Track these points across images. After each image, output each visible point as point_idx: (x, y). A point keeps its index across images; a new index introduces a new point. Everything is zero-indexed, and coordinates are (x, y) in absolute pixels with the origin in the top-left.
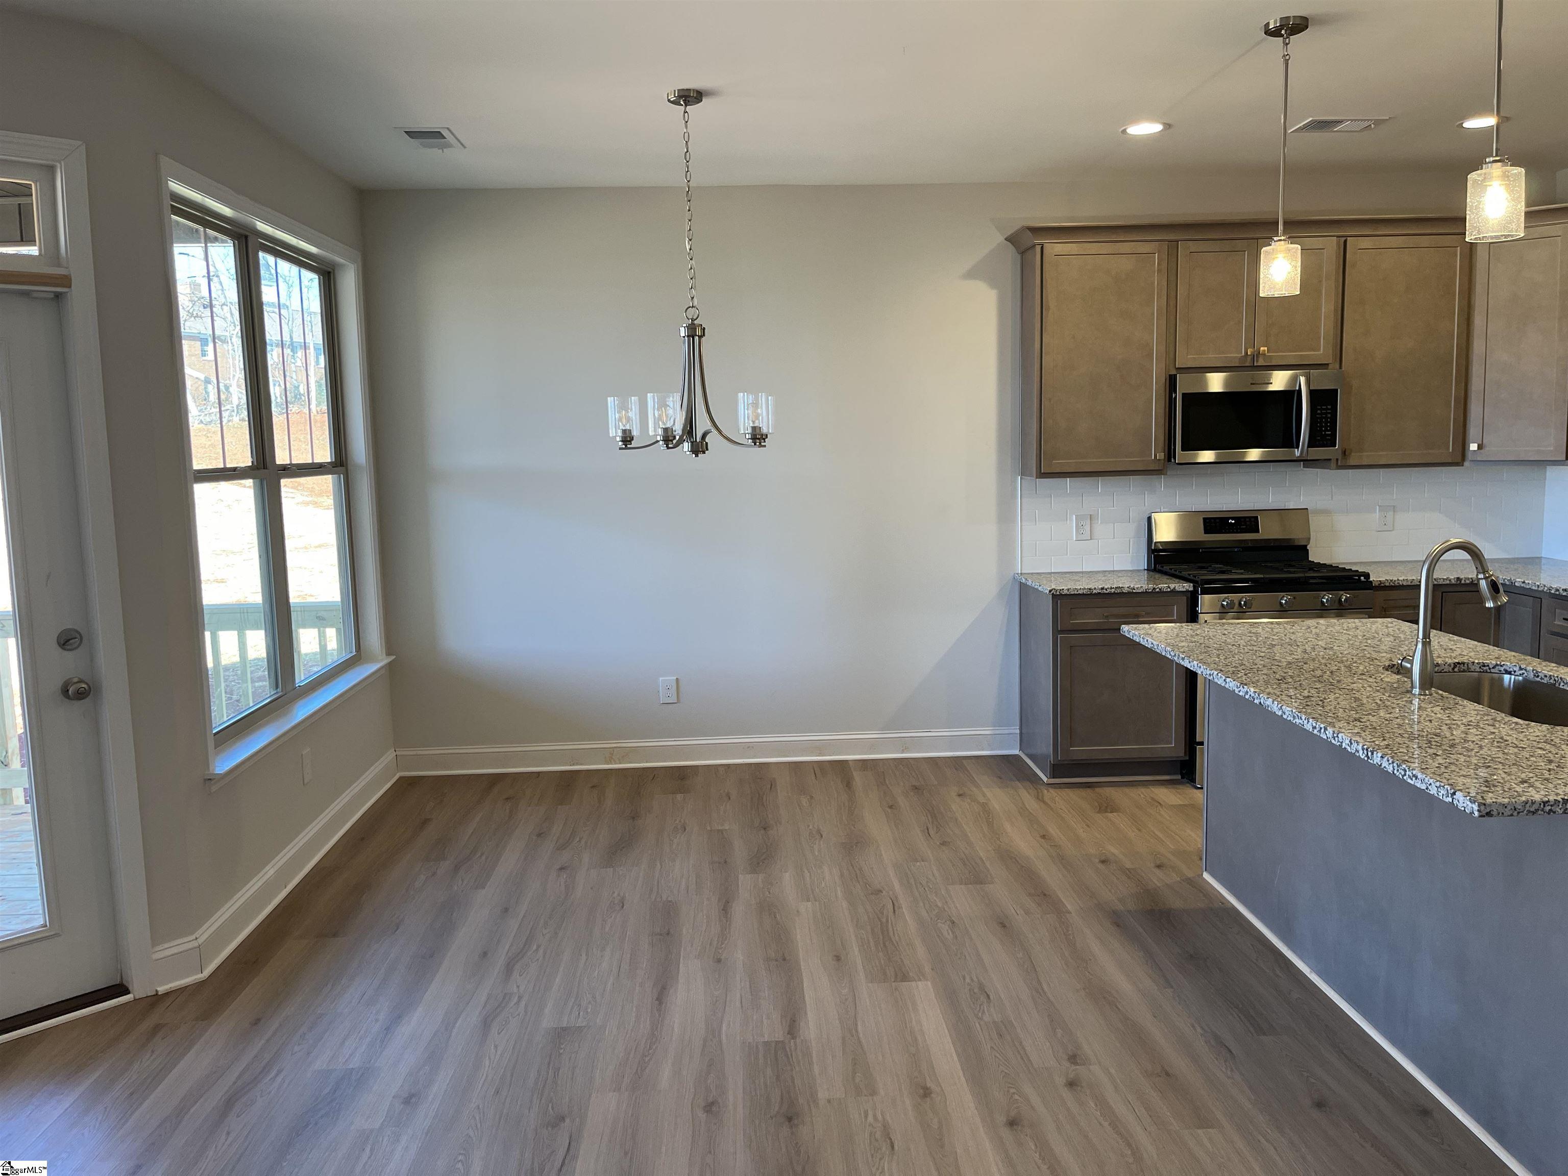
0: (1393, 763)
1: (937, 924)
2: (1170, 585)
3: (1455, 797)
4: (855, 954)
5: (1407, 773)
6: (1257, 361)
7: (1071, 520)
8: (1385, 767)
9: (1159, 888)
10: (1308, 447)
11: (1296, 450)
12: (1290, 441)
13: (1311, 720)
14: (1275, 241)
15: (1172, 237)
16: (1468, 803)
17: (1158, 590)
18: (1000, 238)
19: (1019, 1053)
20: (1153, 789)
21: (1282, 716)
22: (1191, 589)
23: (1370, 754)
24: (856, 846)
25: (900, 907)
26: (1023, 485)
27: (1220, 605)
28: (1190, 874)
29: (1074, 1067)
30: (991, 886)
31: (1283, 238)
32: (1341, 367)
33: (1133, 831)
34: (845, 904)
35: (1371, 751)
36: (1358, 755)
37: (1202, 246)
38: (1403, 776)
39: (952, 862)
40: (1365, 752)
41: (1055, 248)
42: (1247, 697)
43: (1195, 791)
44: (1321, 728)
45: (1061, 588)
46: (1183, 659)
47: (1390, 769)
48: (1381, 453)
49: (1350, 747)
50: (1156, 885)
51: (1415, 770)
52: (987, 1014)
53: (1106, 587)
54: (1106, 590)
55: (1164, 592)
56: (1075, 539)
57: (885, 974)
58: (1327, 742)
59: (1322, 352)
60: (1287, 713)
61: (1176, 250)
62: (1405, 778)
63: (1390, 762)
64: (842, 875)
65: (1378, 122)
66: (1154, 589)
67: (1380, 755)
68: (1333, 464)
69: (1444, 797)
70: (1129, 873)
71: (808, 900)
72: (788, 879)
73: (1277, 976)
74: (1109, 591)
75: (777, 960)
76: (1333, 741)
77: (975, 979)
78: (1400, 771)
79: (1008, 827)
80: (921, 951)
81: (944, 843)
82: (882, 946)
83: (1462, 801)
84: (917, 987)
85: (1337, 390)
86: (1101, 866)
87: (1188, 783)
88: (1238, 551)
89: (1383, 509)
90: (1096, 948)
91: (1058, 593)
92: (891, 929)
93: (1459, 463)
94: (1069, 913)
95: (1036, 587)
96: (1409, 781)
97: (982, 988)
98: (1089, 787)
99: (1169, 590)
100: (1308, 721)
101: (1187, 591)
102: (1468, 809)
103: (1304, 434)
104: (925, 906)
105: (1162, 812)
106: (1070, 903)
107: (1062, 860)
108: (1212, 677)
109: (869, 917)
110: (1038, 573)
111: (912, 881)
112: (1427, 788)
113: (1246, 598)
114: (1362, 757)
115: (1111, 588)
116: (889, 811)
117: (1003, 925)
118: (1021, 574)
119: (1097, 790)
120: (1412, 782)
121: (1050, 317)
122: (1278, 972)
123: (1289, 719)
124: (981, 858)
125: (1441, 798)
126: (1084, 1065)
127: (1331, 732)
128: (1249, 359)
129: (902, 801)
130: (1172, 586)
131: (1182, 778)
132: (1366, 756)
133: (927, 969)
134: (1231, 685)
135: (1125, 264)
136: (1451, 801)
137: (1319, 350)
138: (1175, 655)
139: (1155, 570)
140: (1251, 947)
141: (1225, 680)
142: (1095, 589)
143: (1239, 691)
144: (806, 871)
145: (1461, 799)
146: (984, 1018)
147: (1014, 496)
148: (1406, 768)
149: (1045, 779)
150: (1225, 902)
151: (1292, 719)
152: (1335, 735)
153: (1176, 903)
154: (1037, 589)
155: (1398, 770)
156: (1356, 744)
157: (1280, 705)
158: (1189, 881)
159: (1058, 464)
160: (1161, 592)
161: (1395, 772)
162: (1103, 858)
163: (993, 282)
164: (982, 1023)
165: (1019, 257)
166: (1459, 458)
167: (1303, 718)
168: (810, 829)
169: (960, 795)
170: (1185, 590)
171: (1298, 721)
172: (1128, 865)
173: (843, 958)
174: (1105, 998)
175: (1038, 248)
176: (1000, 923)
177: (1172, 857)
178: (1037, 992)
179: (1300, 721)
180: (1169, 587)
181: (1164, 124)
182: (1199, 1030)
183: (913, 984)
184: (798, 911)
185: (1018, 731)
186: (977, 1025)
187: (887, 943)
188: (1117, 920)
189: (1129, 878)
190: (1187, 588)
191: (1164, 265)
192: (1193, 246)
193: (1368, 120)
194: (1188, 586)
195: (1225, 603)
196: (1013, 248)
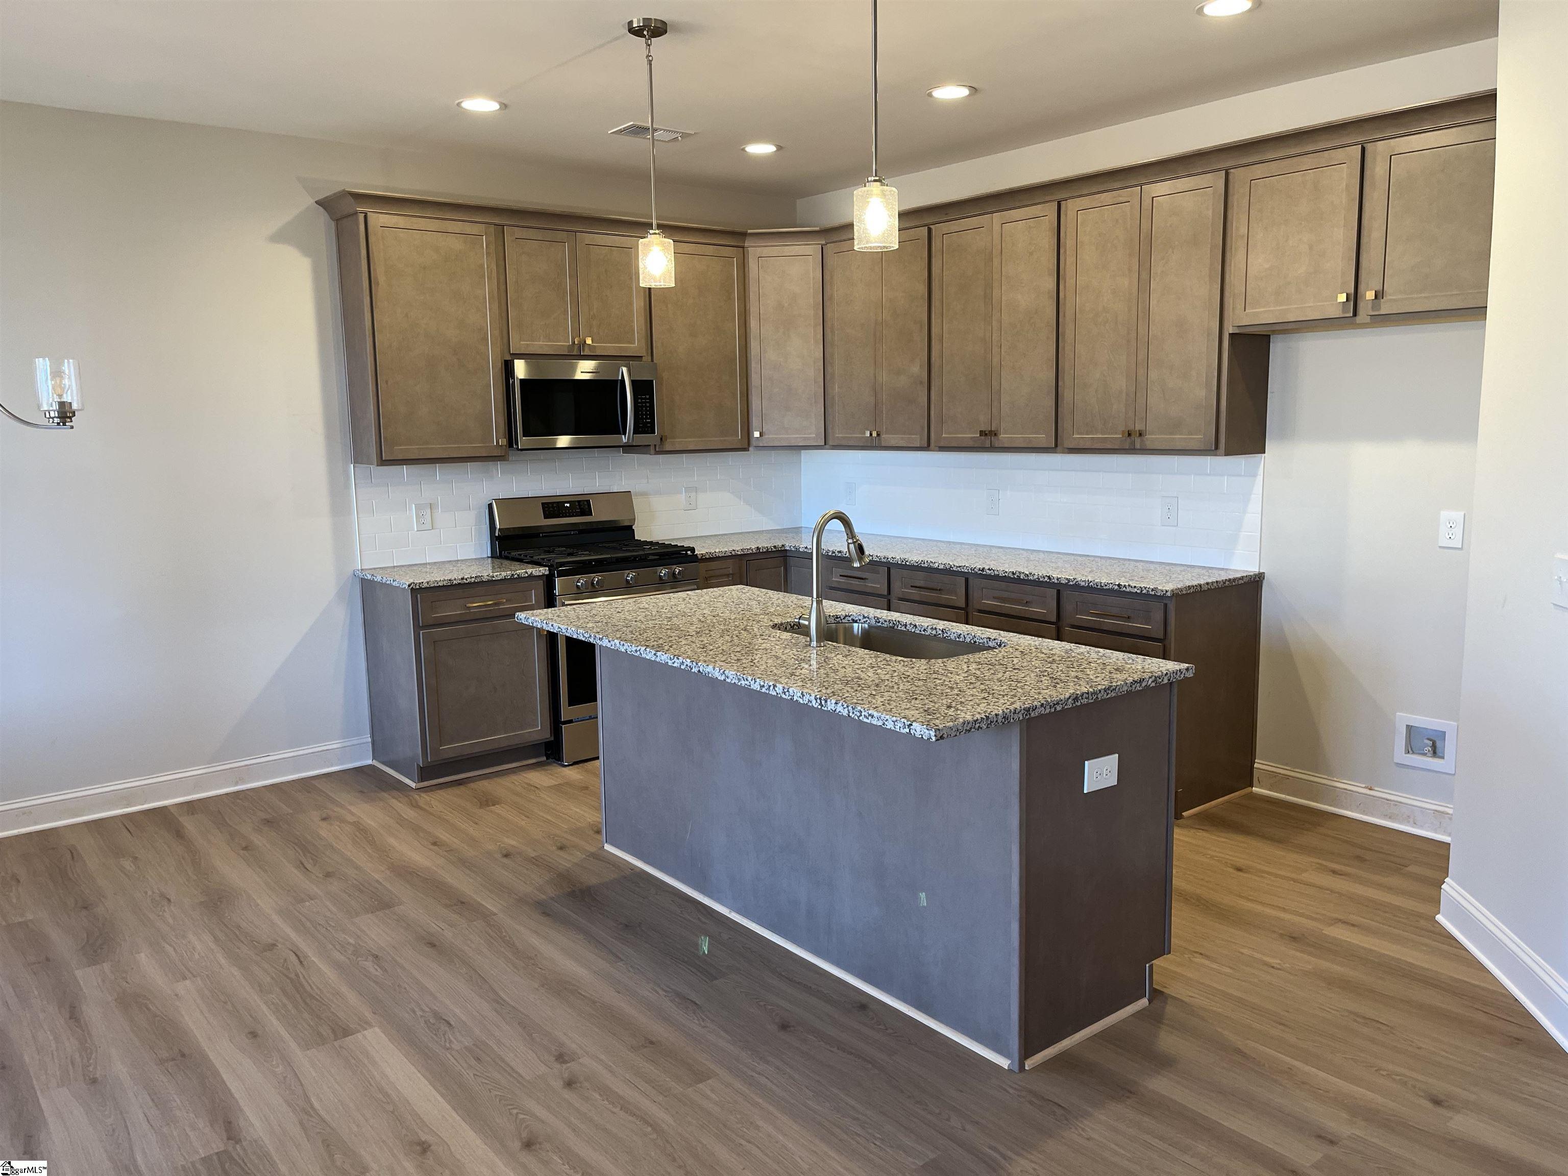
0: (848, 707)
1: (358, 964)
2: (527, 570)
3: (912, 727)
4: (274, 1024)
5: (863, 714)
6: (584, 350)
7: (410, 509)
8: (840, 712)
9: (569, 868)
10: (634, 434)
11: (623, 436)
12: (617, 428)
13: (758, 680)
14: (650, 234)
15: (497, 221)
16: (926, 730)
17: (516, 576)
18: (309, 201)
19: (506, 1071)
20: (525, 775)
21: (725, 680)
22: (547, 573)
23: (823, 702)
24: (221, 902)
25: (306, 957)
26: (356, 473)
27: (575, 586)
28: (593, 849)
29: (565, 1066)
30: (402, 907)
31: (657, 231)
32: (652, 360)
33: (523, 820)
34: (235, 971)
35: (824, 699)
36: (811, 705)
37: (531, 233)
38: (858, 717)
39: (347, 893)
40: (818, 701)
41: (380, 219)
42: (683, 667)
43: (564, 769)
44: (770, 686)
45: (421, 581)
46: (601, 639)
47: (845, 713)
48: (690, 440)
49: (803, 699)
50: (565, 866)
51: (869, 710)
52: (455, 1042)
53: (466, 577)
54: (466, 580)
55: (522, 577)
56: (416, 530)
57: (320, 1034)
58: (777, 698)
59: (636, 346)
60: (731, 677)
61: (501, 235)
62: (861, 718)
63: (845, 706)
64: (216, 939)
65: (685, 136)
66: (513, 575)
67: (834, 701)
68: (652, 451)
69: (901, 729)
70: (535, 862)
71: (185, 978)
72: (145, 960)
73: (705, 923)
74: (469, 580)
75: (173, 1059)
76: (784, 696)
77: (427, 1010)
78: (855, 713)
79: (392, 841)
80: (352, 998)
81: (328, 875)
82: (303, 1005)
83: (919, 730)
84: (364, 1036)
85: (653, 381)
86: (505, 860)
87: (554, 762)
88: (574, 534)
89: (688, 490)
90: (535, 941)
91: (418, 587)
92: (305, 984)
93: (746, 449)
94: (495, 914)
95: (389, 582)
96: (865, 720)
97: (438, 1016)
98: (461, 784)
99: (526, 575)
100: (755, 682)
101: (543, 575)
102: (926, 736)
103: (630, 424)
104: (335, 947)
105: (542, 795)
106: (491, 904)
107: (464, 863)
108: (638, 653)
109: (273, 978)
110: (380, 568)
111: (308, 924)
112: (884, 724)
113: (598, 578)
114: (816, 706)
115: (471, 578)
116: (247, 855)
117: (432, 944)
118: (362, 570)
119: (472, 785)
120: (868, 721)
121: (381, 292)
122: (703, 919)
123: (733, 682)
124: (377, 881)
125: (898, 730)
126: (573, 1061)
127: (781, 688)
128: (576, 347)
129: (258, 840)
130: (529, 571)
131: (547, 759)
132: (820, 704)
133: (369, 1015)
134: (663, 658)
135: (456, 244)
136: (908, 731)
137: (634, 343)
138: (590, 636)
139: (501, 557)
140: (672, 902)
141: (655, 654)
142: (455, 579)
143: (673, 663)
144: (167, 946)
145: (918, 729)
146: (453, 1046)
147: (347, 486)
148: (862, 710)
149: (413, 785)
150: (633, 867)
151: (737, 681)
152: (786, 690)
153: (592, 880)
154: (390, 585)
155: (853, 713)
156: (809, 696)
157: (721, 671)
158: (594, 856)
159: (399, 451)
160: (519, 578)
161: (851, 714)
162: (505, 852)
163: (306, 250)
164: (454, 1053)
165: (333, 224)
166: (745, 445)
167: (750, 679)
168: (150, 896)
169: (324, 819)
170: (541, 574)
171: (743, 683)
172: (533, 854)
173: (260, 1032)
174: (565, 989)
175: (361, 216)
176: (428, 943)
177: (569, 837)
178: (498, 1002)
179: (746, 682)
180: (527, 573)
181: (501, 104)
182: (661, 992)
183: (359, 1036)
184: (177, 995)
185: (370, 740)
186: (449, 1056)
187: (308, 1000)
188: (544, 909)
189: (537, 865)
190: (543, 572)
191: (492, 247)
192: (520, 233)
193: (678, 132)
194: (543, 571)
195: (580, 584)
196: (326, 214)
